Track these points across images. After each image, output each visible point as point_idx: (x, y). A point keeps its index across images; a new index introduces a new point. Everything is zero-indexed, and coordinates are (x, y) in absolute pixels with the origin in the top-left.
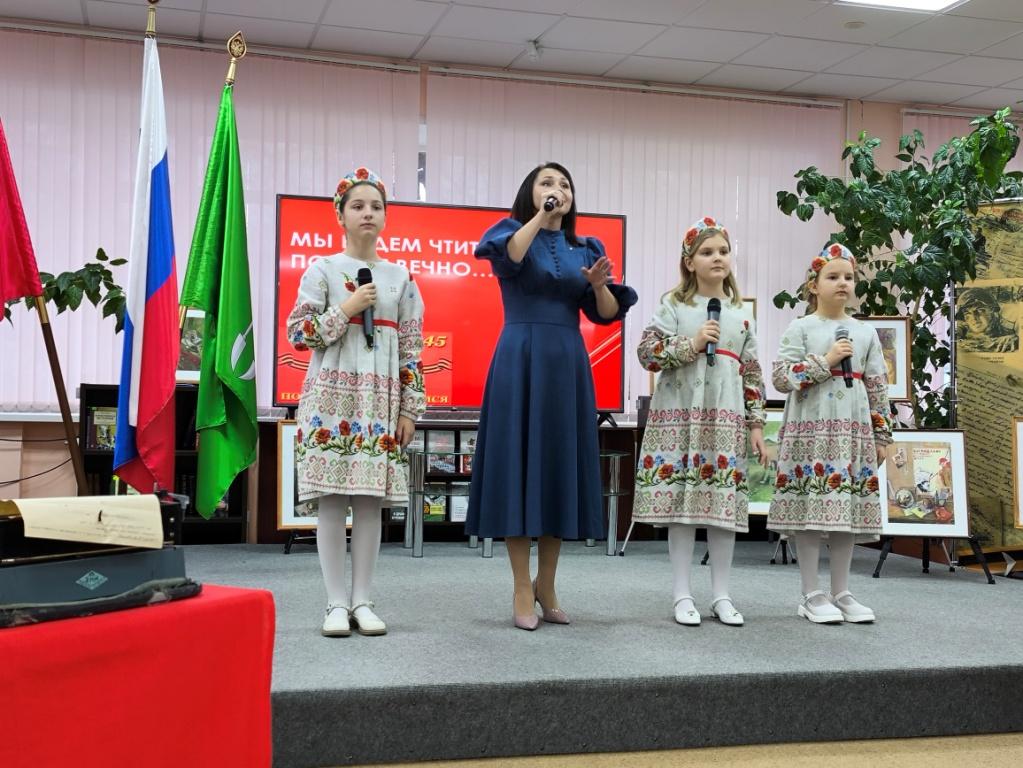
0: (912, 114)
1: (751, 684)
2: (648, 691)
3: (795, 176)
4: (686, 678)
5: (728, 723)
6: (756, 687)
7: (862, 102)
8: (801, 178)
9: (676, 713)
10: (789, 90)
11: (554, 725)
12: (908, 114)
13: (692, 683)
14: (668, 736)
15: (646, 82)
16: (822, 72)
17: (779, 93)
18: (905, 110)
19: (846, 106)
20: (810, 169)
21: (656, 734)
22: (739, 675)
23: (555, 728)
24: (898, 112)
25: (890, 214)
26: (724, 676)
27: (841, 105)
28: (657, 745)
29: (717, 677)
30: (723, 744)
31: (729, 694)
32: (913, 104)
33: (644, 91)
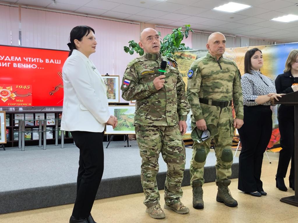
0: (158, 27)
5: (115, 191)
7: (145, 23)
8: (130, 43)
11: (67, 196)
14: (99, 196)
15: (87, 14)
16: (135, 15)
17: (123, 20)
18: (156, 26)
20: (132, 41)
24: (154, 26)
27: (139, 24)
31: (115, 183)
32: (157, 24)
33: (86, 17)
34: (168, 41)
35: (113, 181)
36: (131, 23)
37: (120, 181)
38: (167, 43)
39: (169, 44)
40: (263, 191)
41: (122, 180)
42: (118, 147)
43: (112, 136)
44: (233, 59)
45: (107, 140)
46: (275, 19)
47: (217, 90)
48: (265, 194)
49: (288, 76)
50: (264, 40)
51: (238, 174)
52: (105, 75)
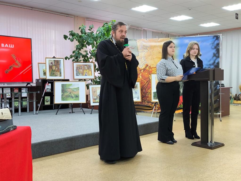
1: (82, 137)
2: (63, 141)
3: (69, 32)
4: (70, 137)
5: (78, 145)
6: (83, 137)
7: (77, 17)
8: (70, 33)
9: (69, 144)
10: (64, 13)
11: (45, 150)
12: (86, 20)
13: (72, 138)
14: (67, 149)
15: (32, 8)
16: (71, 10)
17: (61, 13)
18: (86, 19)
19: (74, 18)
20: (72, 31)
21: (65, 149)
22: (80, 135)
23: (45, 151)
24: (84, 19)
25: (89, 42)
26: (77, 136)
27: (73, 17)
28: (65, 151)
29: (76, 136)
30: (77, 149)
52: (52, 57)
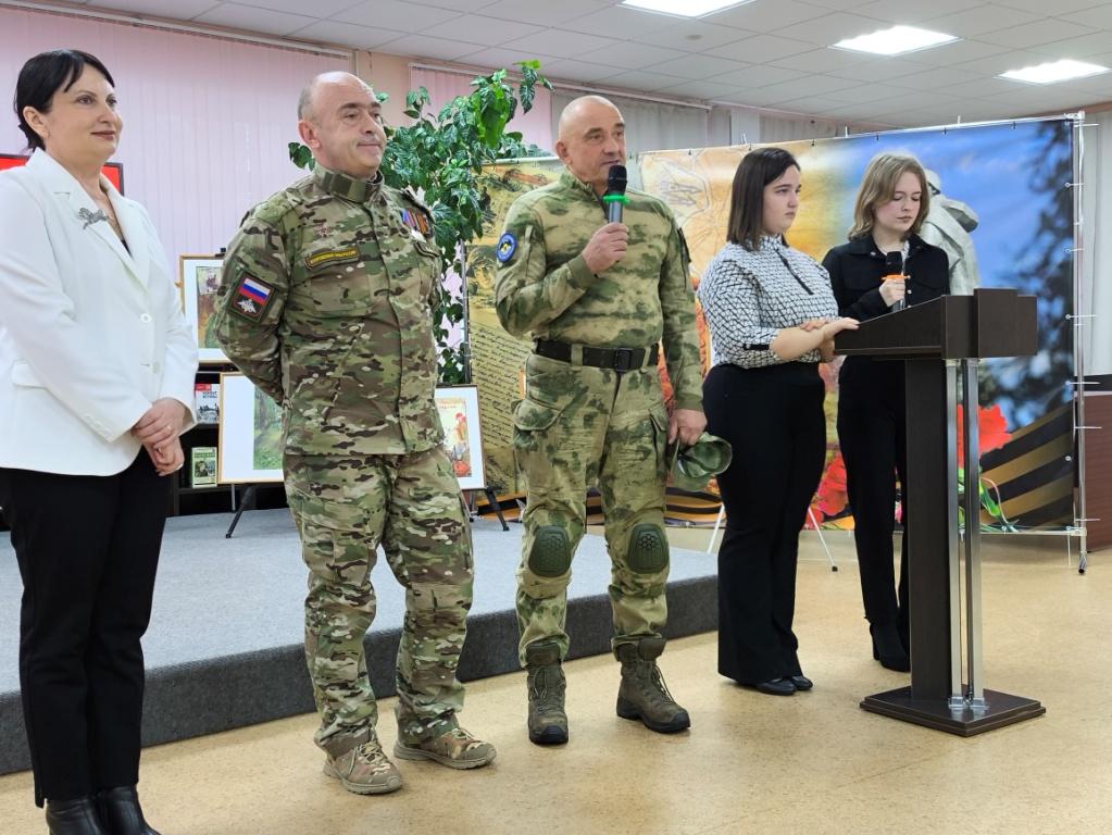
0: (419, 69)
2: (163, 682)
4: (206, 663)
7: (370, 53)
9: (196, 699)
10: (296, 35)
12: (415, 68)
14: (186, 725)
15: (138, 15)
17: (285, 38)
18: (413, 64)
19: (354, 57)
24: (405, 66)
27: (349, 55)
29: (239, 656)
30: (247, 724)
31: (252, 672)
32: (419, 59)
33: (135, 25)
34: (457, 124)
35: (240, 665)
36: (317, 54)
37: (269, 662)
38: (454, 128)
39: (459, 134)
40: (801, 674)
41: (278, 662)
42: (270, 531)
43: (248, 492)
44: (700, 191)
45: (234, 508)
46: (846, 44)
47: (598, 306)
48: (806, 686)
49: (864, 252)
50: (813, 122)
51: (716, 617)
52: (213, 255)
